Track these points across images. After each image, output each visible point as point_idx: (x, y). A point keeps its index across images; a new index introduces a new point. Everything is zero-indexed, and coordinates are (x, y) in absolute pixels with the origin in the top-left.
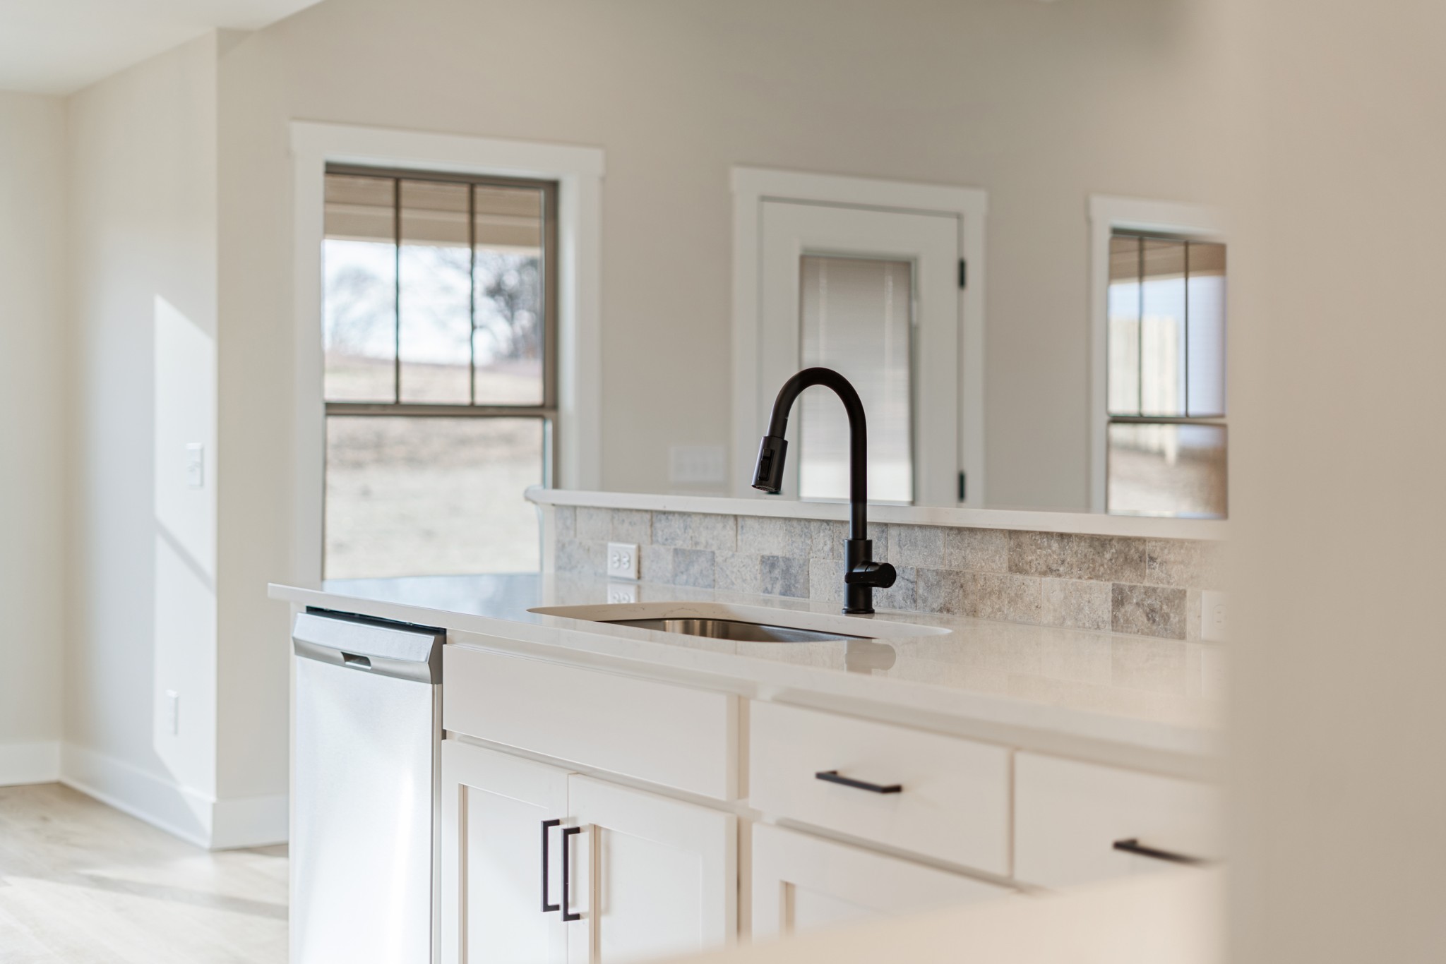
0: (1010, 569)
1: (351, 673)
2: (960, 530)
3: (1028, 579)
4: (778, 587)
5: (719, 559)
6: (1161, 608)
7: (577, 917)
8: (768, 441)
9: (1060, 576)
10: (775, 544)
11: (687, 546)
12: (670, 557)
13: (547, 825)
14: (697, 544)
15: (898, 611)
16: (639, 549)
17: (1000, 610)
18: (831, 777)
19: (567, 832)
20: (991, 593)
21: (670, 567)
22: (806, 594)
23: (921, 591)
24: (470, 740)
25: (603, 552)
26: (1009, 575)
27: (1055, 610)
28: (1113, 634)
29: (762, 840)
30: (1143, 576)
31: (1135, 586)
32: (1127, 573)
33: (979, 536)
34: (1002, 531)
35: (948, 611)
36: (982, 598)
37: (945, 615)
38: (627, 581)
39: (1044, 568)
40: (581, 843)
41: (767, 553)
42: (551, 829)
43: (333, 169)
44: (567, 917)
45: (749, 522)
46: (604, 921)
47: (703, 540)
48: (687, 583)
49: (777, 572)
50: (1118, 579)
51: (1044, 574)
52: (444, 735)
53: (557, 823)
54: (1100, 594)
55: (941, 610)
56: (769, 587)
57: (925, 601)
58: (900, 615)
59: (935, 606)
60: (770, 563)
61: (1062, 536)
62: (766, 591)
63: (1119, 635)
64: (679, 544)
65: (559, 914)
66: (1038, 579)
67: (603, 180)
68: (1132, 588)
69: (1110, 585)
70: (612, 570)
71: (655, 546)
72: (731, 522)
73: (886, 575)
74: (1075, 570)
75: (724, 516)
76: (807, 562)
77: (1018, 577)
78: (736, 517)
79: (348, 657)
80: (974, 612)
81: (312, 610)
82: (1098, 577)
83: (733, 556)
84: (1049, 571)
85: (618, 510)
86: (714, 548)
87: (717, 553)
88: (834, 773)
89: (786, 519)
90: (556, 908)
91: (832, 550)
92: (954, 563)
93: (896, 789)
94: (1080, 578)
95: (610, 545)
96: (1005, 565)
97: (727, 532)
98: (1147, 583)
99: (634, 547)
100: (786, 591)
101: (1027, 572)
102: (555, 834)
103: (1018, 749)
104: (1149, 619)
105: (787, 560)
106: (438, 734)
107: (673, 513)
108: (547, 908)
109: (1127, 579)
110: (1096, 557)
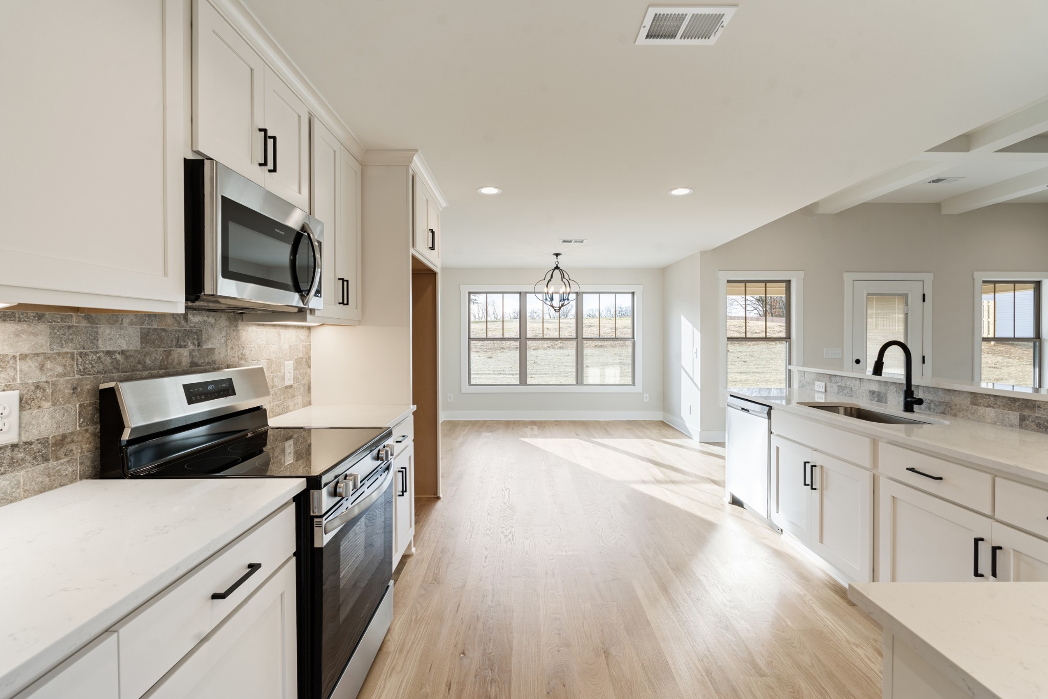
0: (971, 404)
1: (744, 413)
2: (949, 390)
3: (979, 408)
4: (876, 399)
5: (854, 389)
6: (1044, 424)
7: (815, 489)
8: (876, 362)
9: (994, 408)
10: (875, 388)
11: (843, 385)
12: (836, 387)
13: (805, 463)
14: (846, 384)
15: (922, 412)
16: (826, 384)
17: (966, 416)
18: (912, 470)
19: (812, 466)
20: (962, 411)
21: (837, 390)
22: (886, 402)
23: (932, 406)
24: (778, 435)
25: (814, 384)
26: (971, 406)
27: (992, 419)
28: (1019, 430)
29: (883, 483)
30: (1035, 412)
31: (1030, 415)
32: (1027, 411)
33: (957, 393)
34: (968, 392)
35: (944, 414)
36: (959, 411)
37: (943, 415)
38: (822, 392)
39: (987, 405)
40: (817, 471)
41: (871, 389)
42: (807, 464)
43: (729, 281)
44: (812, 488)
45: (865, 380)
46: (825, 492)
47: (848, 383)
48: (842, 395)
49: (875, 395)
50: (1022, 412)
51: (987, 407)
52: (771, 433)
53: (808, 462)
54: (1014, 417)
55: (941, 413)
56: (872, 399)
57: (934, 409)
58: (924, 413)
59: (938, 411)
60: (873, 393)
61: (995, 396)
62: (871, 400)
63: (1022, 430)
64: (840, 384)
65: (810, 487)
66: (984, 408)
67: (804, 279)
68: (1029, 416)
69: (1018, 413)
70: (817, 389)
71: (831, 384)
72: (858, 380)
73: (920, 402)
74: (1001, 407)
75: (856, 378)
76: (886, 393)
77: (975, 407)
78: (860, 379)
79: (743, 409)
80: (955, 415)
81: (731, 396)
82: (1012, 410)
83: (859, 389)
84: (989, 406)
85: (819, 373)
86: (852, 386)
87: (853, 388)
88: (914, 469)
89: (878, 381)
90: (808, 485)
91: (896, 391)
92: (946, 400)
93: (941, 479)
94: (1004, 410)
95: (816, 382)
96: (969, 402)
97: (858, 382)
98: (1036, 415)
99: (824, 383)
100: (878, 401)
101: (979, 406)
102: (808, 466)
103: (996, 476)
104: (1038, 427)
105: (879, 392)
106: (770, 433)
107: (838, 376)
108: (805, 484)
109: (1026, 412)
110: (1012, 404)
